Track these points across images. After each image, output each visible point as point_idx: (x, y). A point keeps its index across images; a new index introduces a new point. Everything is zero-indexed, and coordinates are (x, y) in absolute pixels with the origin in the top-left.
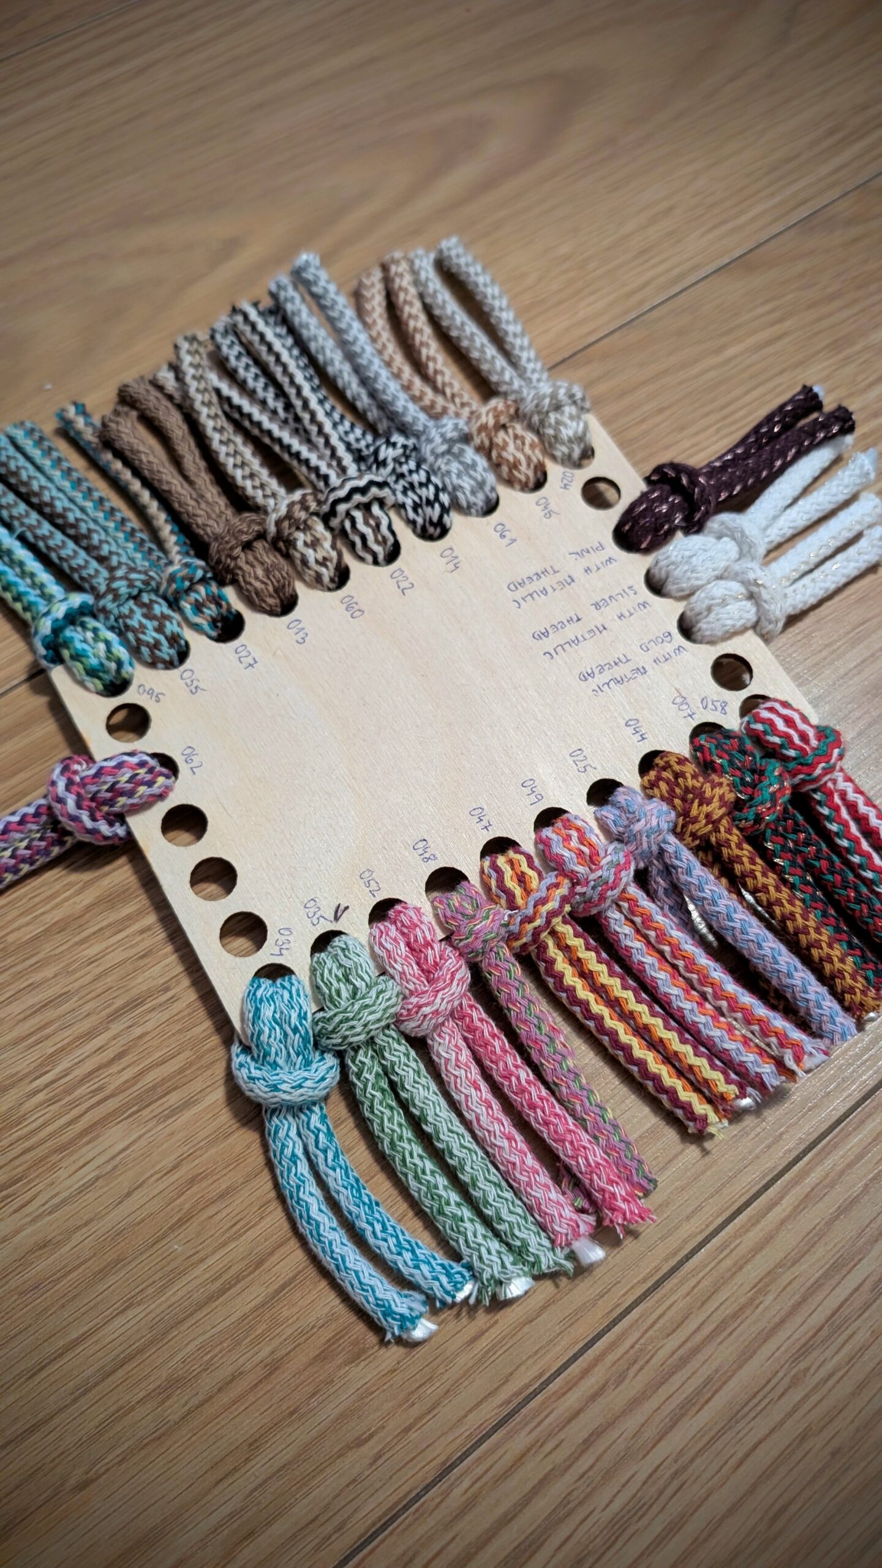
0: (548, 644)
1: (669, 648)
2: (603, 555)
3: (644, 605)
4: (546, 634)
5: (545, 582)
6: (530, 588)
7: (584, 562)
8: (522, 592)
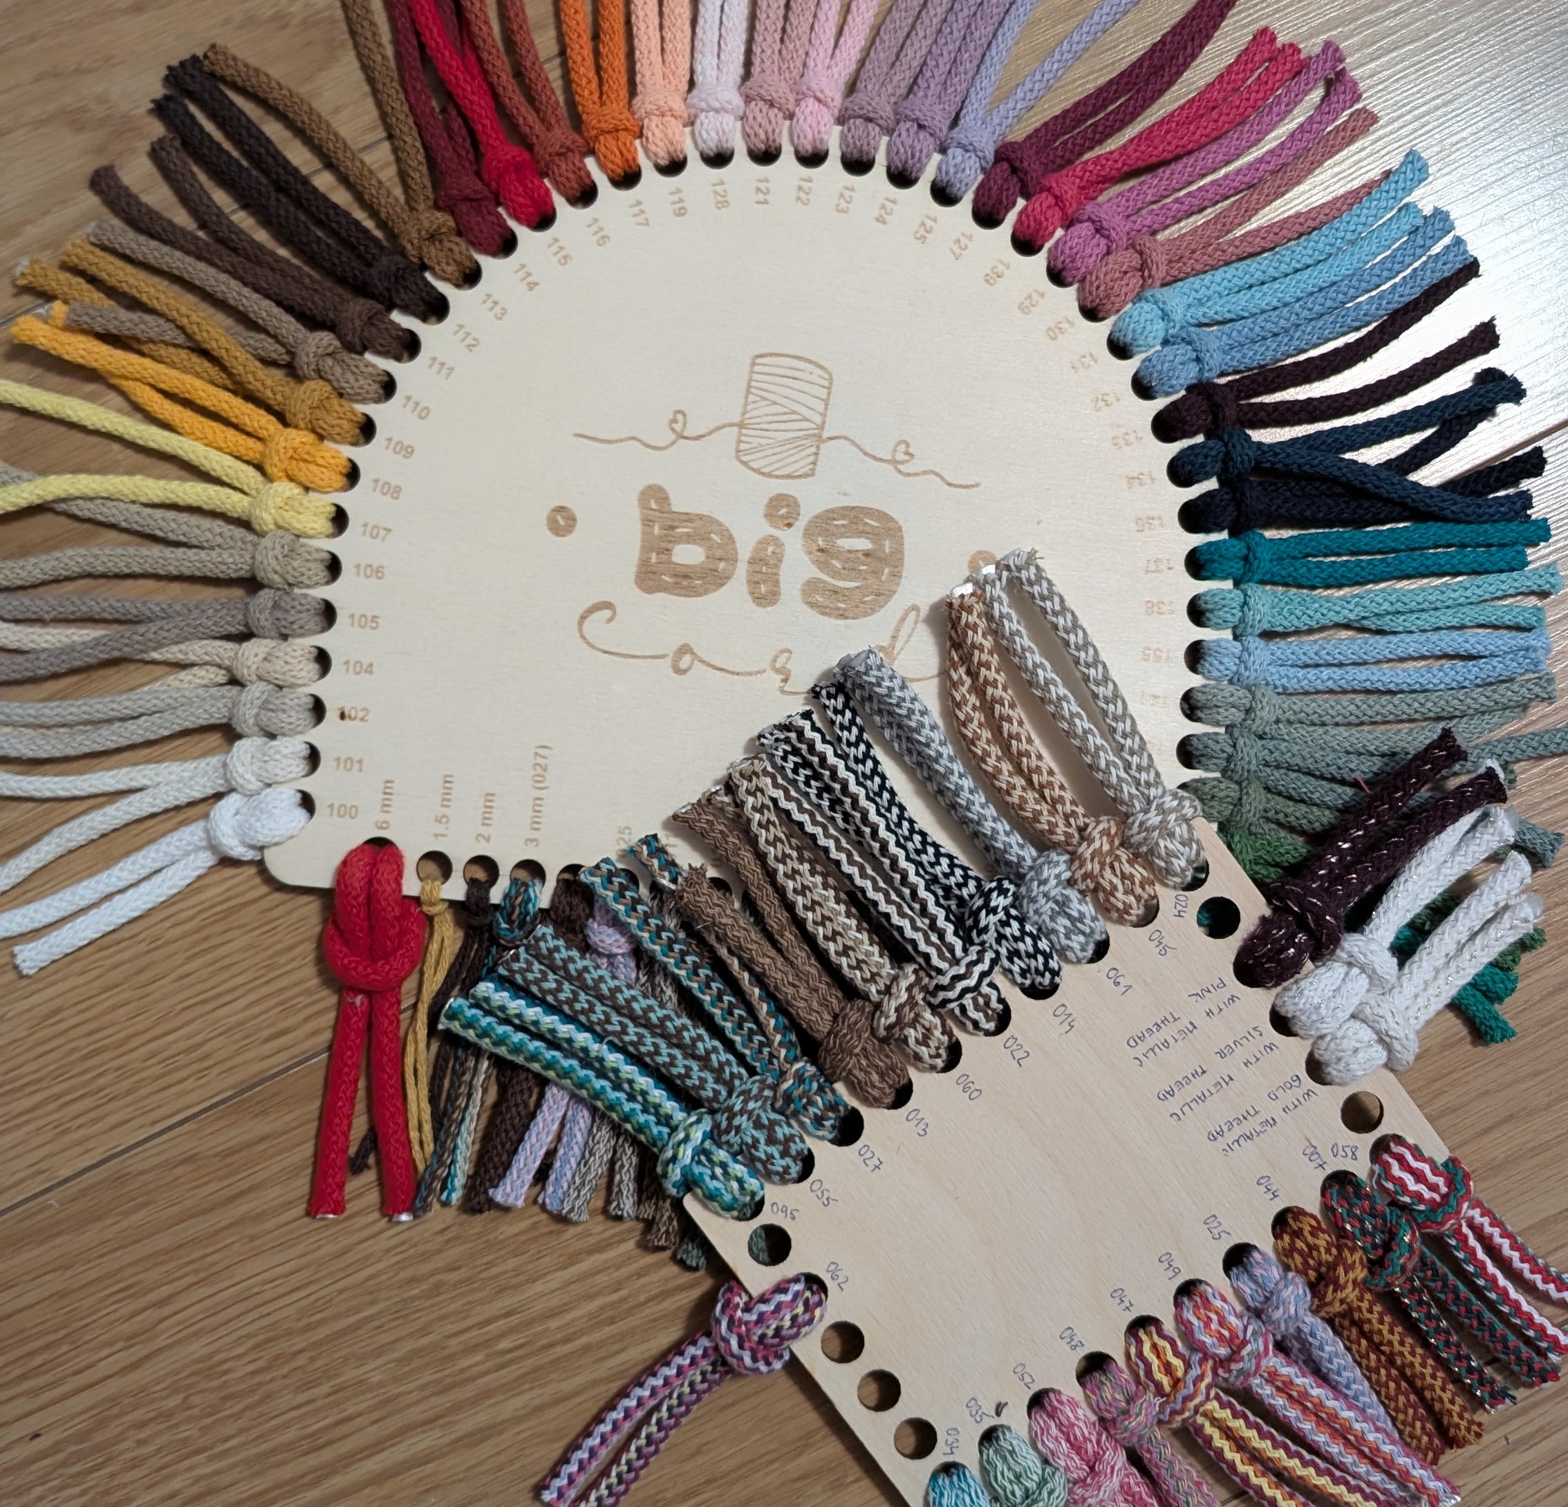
0: (1174, 1104)
1: (1299, 1092)
2: (1225, 994)
3: (1270, 1047)
4: (1171, 1093)
5: (1166, 1033)
6: (1150, 1041)
7: (1205, 1005)
8: (1142, 1047)
